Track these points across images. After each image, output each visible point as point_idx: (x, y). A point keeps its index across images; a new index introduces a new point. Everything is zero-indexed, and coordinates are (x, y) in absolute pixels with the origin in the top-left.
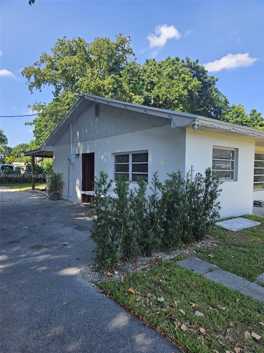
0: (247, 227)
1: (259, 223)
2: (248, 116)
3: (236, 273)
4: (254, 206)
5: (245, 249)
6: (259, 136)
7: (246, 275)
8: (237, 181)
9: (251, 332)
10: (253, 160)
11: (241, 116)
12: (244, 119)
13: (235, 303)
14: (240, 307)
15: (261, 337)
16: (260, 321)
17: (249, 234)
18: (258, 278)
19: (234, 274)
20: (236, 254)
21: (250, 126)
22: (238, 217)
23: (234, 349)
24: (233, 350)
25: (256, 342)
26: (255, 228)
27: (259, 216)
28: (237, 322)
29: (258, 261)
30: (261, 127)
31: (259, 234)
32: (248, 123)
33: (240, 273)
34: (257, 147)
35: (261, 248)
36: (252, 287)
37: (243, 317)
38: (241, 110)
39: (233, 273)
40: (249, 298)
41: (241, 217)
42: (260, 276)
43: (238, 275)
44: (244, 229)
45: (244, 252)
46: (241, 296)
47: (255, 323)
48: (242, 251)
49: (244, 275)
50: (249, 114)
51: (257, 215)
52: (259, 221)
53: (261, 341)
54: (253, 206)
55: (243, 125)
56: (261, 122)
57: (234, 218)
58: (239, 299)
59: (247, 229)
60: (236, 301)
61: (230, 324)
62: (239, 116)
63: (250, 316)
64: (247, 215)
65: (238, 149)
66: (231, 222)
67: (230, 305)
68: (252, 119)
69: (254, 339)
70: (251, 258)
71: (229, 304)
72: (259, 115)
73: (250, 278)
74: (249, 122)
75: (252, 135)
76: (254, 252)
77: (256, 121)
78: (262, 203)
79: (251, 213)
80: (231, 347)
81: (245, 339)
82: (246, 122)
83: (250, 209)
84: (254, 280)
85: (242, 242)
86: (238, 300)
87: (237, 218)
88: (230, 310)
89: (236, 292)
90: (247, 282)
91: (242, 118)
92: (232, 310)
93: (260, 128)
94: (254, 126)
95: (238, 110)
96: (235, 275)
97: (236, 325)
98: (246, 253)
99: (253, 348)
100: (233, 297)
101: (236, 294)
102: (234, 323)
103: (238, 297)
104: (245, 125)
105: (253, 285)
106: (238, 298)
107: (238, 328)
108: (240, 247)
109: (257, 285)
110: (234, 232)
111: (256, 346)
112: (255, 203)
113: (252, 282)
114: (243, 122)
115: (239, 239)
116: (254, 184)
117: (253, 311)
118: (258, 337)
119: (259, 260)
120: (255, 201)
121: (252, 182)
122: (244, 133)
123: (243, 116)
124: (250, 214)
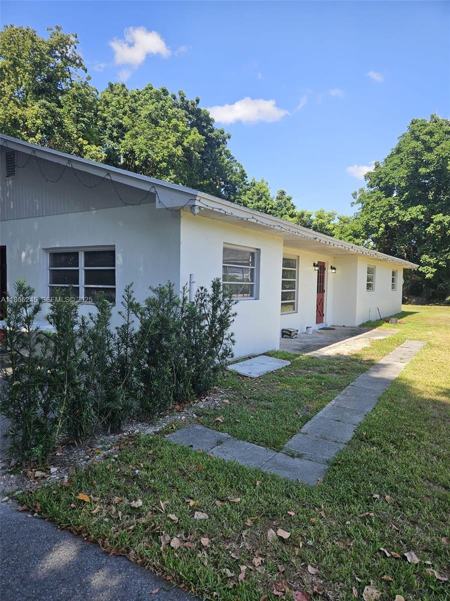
0: (272, 370)
1: (289, 363)
2: (274, 200)
3: (257, 442)
4: (282, 337)
5: (270, 403)
6: (289, 232)
7: (270, 442)
8: (259, 299)
9: (276, 530)
10: (280, 268)
11: (264, 198)
12: (269, 204)
13: (254, 488)
14: (261, 493)
15: (290, 534)
16: (289, 510)
17: (274, 380)
18: (286, 445)
19: (254, 443)
20: (257, 412)
21: (277, 215)
22: (259, 355)
23: (253, 561)
24: (252, 563)
25: (284, 543)
26: (283, 370)
27: (289, 351)
28: (256, 517)
29: (286, 420)
30: (292, 218)
31: (288, 378)
32: (274, 211)
33: (262, 441)
34: (285, 248)
35: (290, 400)
36: (278, 460)
37: (265, 508)
38: (264, 189)
39: (252, 442)
40: (274, 478)
41: (264, 354)
42: (289, 441)
43: (258, 445)
44: (268, 373)
45: (268, 408)
46: (262, 476)
47: (283, 515)
48: (265, 406)
49: (267, 444)
50: (275, 197)
51: (285, 350)
52: (288, 360)
53: (290, 540)
54: (281, 336)
55: (267, 214)
56: (291, 210)
57: (254, 356)
58: (260, 482)
59: (272, 372)
60: (256, 486)
61: (246, 523)
62: (261, 198)
63: (276, 504)
64: (272, 351)
65: (260, 249)
66: (250, 364)
67: (248, 492)
68: (279, 205)
69: (281, 539)
70: (277, 416)
71: (246, 492)
72: (289, 199)
73: (276, 446)
74: (276, 209)
75: (279, 228)
76: (281, 407)
77: (285, 209)
78: (293, 333)
79: (277, 348)
80: (248, 559)
81: (269, 542)
82: (271, 208)
83: (275, 342)
84: (281, 449)
85: (265, 393)
86: (258, 483)
87: (259, 357)
88: (247, 501)
89: (256, 470)
90: (271, 454)
91: (265, 202)
92: (251, 499)
93: (290, 219)
94: (282, 215)
95: (261, 188)
96: (254, 445)
97: (255, 522)
98: (270, 409)
99: (279, 553)
100: (251, 479)
101: (256, 474)
102: (252, 520)
103: (259, 478)
104: (270, 213)
105: (280, 457)
106: (258, 480)
107: (259, 527)
108: (262, 400)
109: (285, 456)
110: (254, 378)
111: (284, 549)
112: (283, 332)
113: (278, 452)
114: (268, 209)
115: (260, 389)
116: (282, 304)
117: (280, 496)
118: (286, 535)
119: (288, 418)
120: (283, 330)
121: (280, 301)
122: (269, 226)
123: (267, 199)
124: (276, 350)
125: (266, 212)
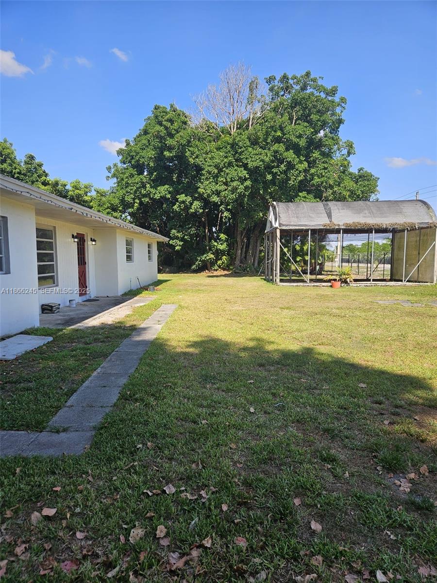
0: (31, 349)
1: (51, 339)
2: (22, 164)
3: (15, 427)
4: (43, 313)
5: (30, 384)
6: (41, 200)
7: (32, 424)
8: (9, 273)
9: (40, 510)
10: (34, 240)
11: (9, 161)
12: (15, 168)
13: (14, 477)
14: (22, 479)
15: (56, 509)
16: (55, 487)
17: (34, 359)
18: (50, 423)
19: (12, 430)
20: (15, 396)
21: (27, 182)
22: (15, 335)
23: (15, 551)
24: (14, 554)
25: (50, 520)
26: (44, 347)
27: (51, 327)
28: (18, 505)
29: (49, 397)
30: (45, 186)
31: (51, 354)
32: (22, 176)
33: (22, 425)
34: (40, 218)
35: (53, 376)
36: (41, 440)
37: (28, 493)
38: (8, 150)
39: (9, 430)
40: (36, 459)
41: (21, 333)
42: (54, 418)
43: (18, 430)
44: (27, 353)
45: (27, 390)
46: (23, 462)
47: (48, 493)
48: (24, 388)
49: (28, 427)
50: (23, 161)
51: (46, 326)
52: (50, 336)
53: (57, 515)
54: (41, 312)
55: (15, 178)
56: (44, 178)
57: (9, 337)
58: (21, 468)
59: (32, 351)
60: (16, 473)
61: (5, 516)
62: (6, 161)
63: (40, 486)
64: (31, 328)
65: (7, 217)
66: (4, 346)
67: (5, 483)
68: (29, 170)
69: (47, 518)
70: (38, 395)
71: (4, 483)
72: (40, 165)
73: (38, 427)
74: (25, 175)
75: (28, 195)
76: (43, 385)
77: (35, 175)
78: (54, 307)
79: (37, 324)
80: (9, 552)
81: (33, 525)
82: (19, 173)
83: (35, 319)
84: (44, 428)
85: (23, 375)
86: (18, 470)
87: (15, 337)
88: (5, 493)
89: (15, 458)
90: (33, 436)
91: (11, 165)
92: (10, 489)
93: (43, 187)
94: (33, 182)
95: (4, 149)
96: (13, 432)
97: (16, 512)
98: (31, 389)
99: (45, 533)
100: (9, 469)
101: (15, 462)
102: (12, 510)
103: (19, 465)
104: (18, 178)
105: (44, 437)
106: (18, 467)
107: (21, 515)
108: (20, 383)
109: (49, 434)
110: (9, 361)
111: (50, 526)
112: (43, 307)
113: (41, 432)
114: (15, 173)
115: (18, 371)
116: (40, 278)
117: (44, 476)
118: (51, 512)
119: (51, 395)
120: (43, 305)
121: (36, 275)
122: (14, 191)
123: (14, 163)
124: (36, 327)
125: (13, 177)
